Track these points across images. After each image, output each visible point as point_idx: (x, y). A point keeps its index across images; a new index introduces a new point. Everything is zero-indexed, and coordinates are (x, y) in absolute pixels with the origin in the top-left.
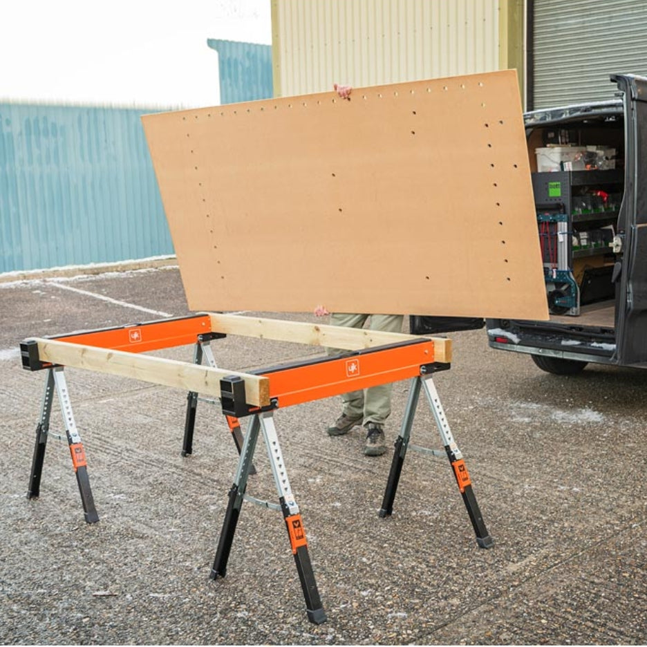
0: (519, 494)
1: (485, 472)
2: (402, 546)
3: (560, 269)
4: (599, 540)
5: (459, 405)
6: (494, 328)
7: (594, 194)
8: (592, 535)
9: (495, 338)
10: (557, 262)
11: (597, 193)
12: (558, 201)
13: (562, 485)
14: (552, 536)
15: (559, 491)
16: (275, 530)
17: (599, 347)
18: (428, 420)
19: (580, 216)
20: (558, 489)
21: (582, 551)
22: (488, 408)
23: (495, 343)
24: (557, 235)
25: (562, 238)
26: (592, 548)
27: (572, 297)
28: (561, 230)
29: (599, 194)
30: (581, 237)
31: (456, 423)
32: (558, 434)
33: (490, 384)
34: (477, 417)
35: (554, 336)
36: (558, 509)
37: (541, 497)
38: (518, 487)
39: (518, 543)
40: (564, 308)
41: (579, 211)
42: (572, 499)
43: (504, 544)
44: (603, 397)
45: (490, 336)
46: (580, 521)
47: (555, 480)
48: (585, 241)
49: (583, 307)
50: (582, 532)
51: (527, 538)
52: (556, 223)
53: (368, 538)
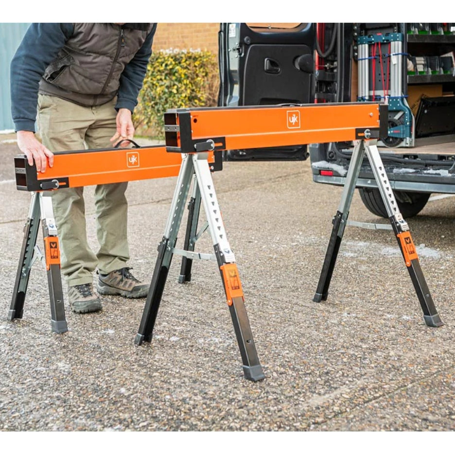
0: (336, 322)
1: (298, 300)
2: (177, 375)
3: (392, 95)
4: (434, 371)
5: (277, 243)
6: (319, 161)
8: (426, 364)
9: (320, 171)
10: (389, 88)
13: (388, 313)
14: (373, 365)
15: (384, 319)
16: (22, 358)
17: (436, 174)
18: (241, 256)
19: (416, 35)
20: (384, 317)
21: (411, 383)
22: (310, 245)
23: (319, 176)
24: (390, 56)
25: (396, 60)
26: (425, 380)
27: (406, 126)
28: (395, 52)
30: (418, 62)
31: (272, 258)
32: (387, 267)
33: (315, 226)
34: (296, 253)
36: (382, 338)
37: (362, 325)
38: (335, 315)
39: (327, 373)
40: (396, 138)
41: (415, 31)
42: (400, 327)
43: (310, 374)
44: (440, 236)
45: (314, 170)
46: (410, 350)
47: (381, 309)
48: (422, 66)
49: (418, 140)
50: (413, 362)
51: (341, 367)
52: (389, 43)
53: (136, 366)
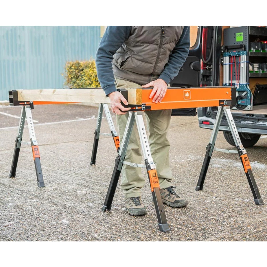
0: (209, 202)
1: (189, 190)
2: (125, 228)
3: (241, 83)
4: (261, 229)
5: (180, 159)
6: (202, 116)
7: (263, 43)
8: (257, 226)
9: (203, 122)
10: (240, 80)
11: (264, 42)
12: (241, 44)
13: (237, 197)
14: (228, 225)
15: (235, 201)
16: (44, 217)
17: (264, 125)
19: (254, 52)
20: (235, 200)
21: (249, 236)
22: (197, 160)
23: (202, 124)
24: (240, 63)
25: (243, 65)
26: (256, 234)
27: (248, 99)
28: (243, 60)
29: (265, 42)
30: (254, 66)
31: (176, 167)
32: (237, 173)
33: (200, 150)
34: (190, 164)
35: (237, 120)
36: (234, 211)
37: (223, 204)
38: (209, 198)
39: (204, 229)
40: (243, 105)
41: (253, 50)
42: (243, 205)
43: (195, 229)
44: (265, 157)
45: (200, 121)
46: (248, 218)
47: (233, 195)
48: (257, 68)
49: (255, 106)
50: (249, 224)
51: (211, 226)
52: (240, 56)
53: (103, 223)
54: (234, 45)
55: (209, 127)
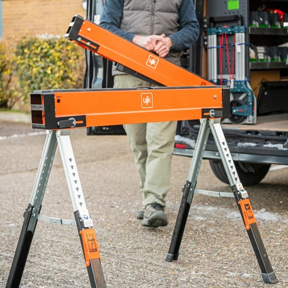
0: (185, 279)
1: (152, 260)
3: (237, 79)
5: (136, 208)
7: (271, 12)
10: (234, 73)
11: (273, 11)
12: (236, 14)
13: (231, 271)
15: (227, 277)
17: (274, 148)
18: (103, 220)
19: (257, 28)
20: (227, 275)
24: (234, 46)
25: (240, 49)
27: (249, 106)
28: (239, 42)
29: (276, 12)
30: (259, 51)
31: (131, 222)
32: (232, 229)
35: (231, 140)
37: (208, 282)
38: (184, 273)
40: (240, 116)
41: (256, 24)
42: (240, 283)
44: (278, 202)
47: (225, 268)
48: (262, 55)
49: (260, 117)
52: (234, 34)
54: (224, 15)
55: (185, 153)
